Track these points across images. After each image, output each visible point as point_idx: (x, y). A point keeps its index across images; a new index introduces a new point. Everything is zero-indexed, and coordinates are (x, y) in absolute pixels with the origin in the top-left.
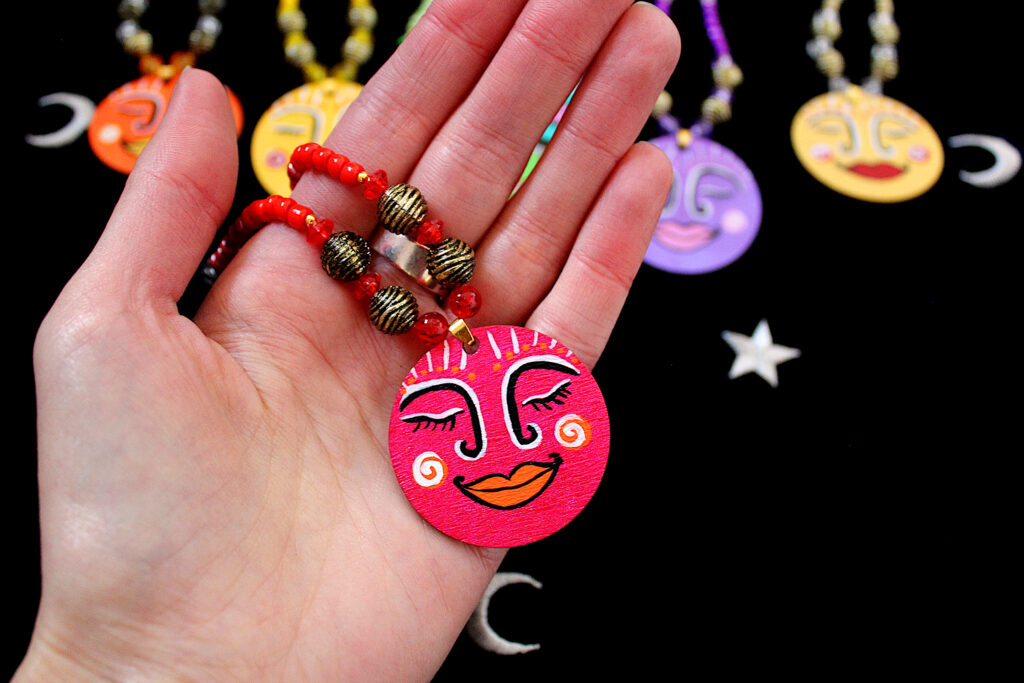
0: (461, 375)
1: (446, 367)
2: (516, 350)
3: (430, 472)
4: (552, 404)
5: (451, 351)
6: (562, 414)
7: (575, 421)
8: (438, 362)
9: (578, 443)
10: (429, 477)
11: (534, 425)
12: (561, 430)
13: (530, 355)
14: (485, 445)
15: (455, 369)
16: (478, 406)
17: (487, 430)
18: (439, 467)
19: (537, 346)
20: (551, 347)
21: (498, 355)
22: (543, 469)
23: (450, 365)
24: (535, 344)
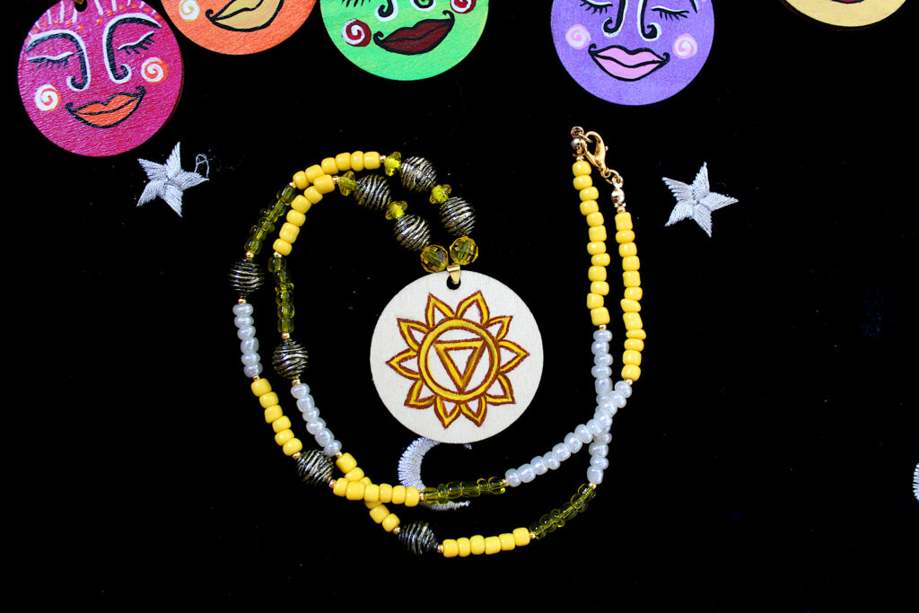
0: (71, 27)
1: (62, 21)
2: (115, 9)
3: (47, 100)
4: (139, 49)
5: (65, 9)
6: (147, 57)
7: (156, 63)
8: (55, 17)
9: (158, 79)
10: (47, 104)
11: (126, 65)
12: (146, 69)
13: (125, 12)
14: (89, 80)
15: (67, 22)
16: (84, 51)
17: (91, 68)
18: (55, 97)
19: (131, 6)
20: (140, 7)
21: (101, 12)
22: (130, 98)
23: (65, 19)
24: (129, 3)
